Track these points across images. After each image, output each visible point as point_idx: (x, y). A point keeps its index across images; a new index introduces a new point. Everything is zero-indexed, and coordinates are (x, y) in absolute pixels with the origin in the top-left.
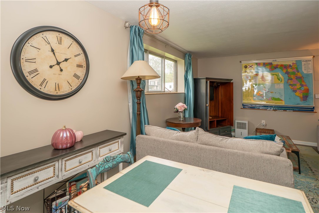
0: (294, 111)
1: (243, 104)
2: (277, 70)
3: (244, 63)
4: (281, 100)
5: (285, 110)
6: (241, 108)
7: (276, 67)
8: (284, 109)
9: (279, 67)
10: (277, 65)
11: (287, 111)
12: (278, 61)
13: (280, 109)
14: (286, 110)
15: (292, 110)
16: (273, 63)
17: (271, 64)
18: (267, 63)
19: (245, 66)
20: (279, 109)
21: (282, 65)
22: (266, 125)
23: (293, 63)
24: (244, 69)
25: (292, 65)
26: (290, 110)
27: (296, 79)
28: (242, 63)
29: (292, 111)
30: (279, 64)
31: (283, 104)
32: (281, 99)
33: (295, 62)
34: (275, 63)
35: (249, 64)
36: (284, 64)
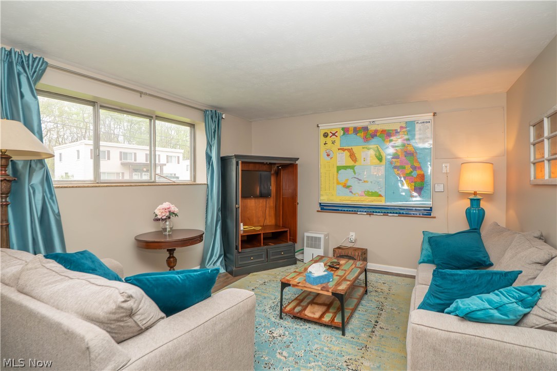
0: (400, 215)
1: (320, 204)
2: (375, 139)
3: (324, 128)
4: (380, 196)
5: (386, 214)
6: (318, 211)
7: (374, 135)
8: (385, 212)
9: (378, 134)
10: (376, 131)
11: (389, 215)
12: (377, 123)
13: (379, 212)
14: (388, 213)
15: (396, 213)
16: (369, 128)
17: (365, 129)
18: (359, 128)
19: (325, 133)
20: (376, 212)
21: (383, 131)
22: (356, 240)
23: (402, 128)
24: (323, 140)
25: (399, 131)
26: (394, 213)
27: (405, 156)
28: (320, 128)
29: (397, 215)
30: (379, 128)
31: (382, 202)
32: (380, 193)
33: (404, 125)
34: (372, 128)
35: (331, 129)
36: (386, 128)
